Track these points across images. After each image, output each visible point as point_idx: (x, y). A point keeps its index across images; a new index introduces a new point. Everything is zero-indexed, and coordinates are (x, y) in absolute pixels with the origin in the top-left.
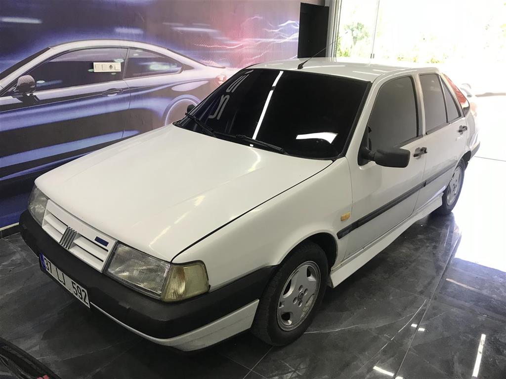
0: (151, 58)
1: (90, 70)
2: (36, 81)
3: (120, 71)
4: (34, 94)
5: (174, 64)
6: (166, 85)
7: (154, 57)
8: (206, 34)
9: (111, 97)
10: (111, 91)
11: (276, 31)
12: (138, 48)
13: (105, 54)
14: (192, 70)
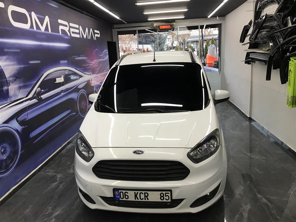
0: (70, 74)
1: (55, 82)
2: (41, 90)
3: (63, 81)
4: (41, 97)
5: (77, 76)
6: (76, 86)
7: (71, 73)
8: (84, 59)
9: (62, 94)
10: (62, 91)
11: (102, 55)
12: (67, 70)
13: (59, 74)
14: (82, 77)
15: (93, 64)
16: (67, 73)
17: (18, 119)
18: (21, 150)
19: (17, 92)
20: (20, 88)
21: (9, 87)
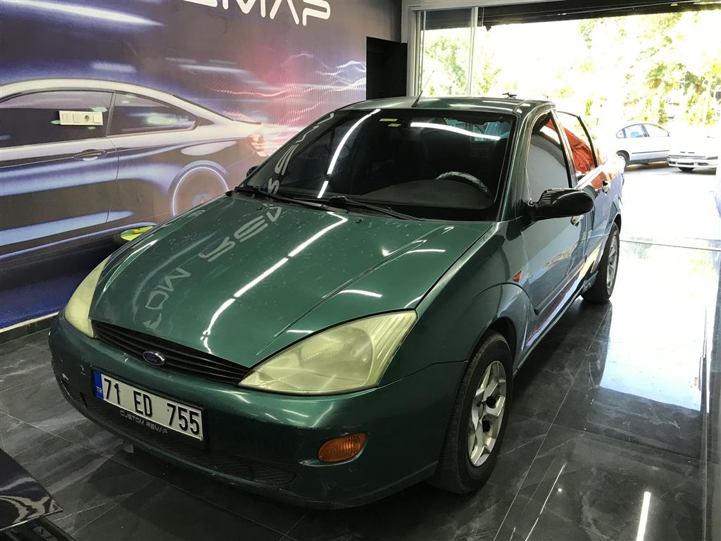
0: (148, 108)
1: (55, 122)
3: (102, 124)
5: (183, 117)
6: (172, 146)
7: (153, 106)
8: (229, 76)
10: (89, 153)
11: (334, 74)
12: (128, 93)
13: (78, 100)
14: (210, 126)
15: (276, 94)
16: (125, 103)
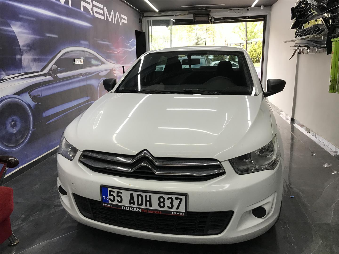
0: (91, 57)
1: (74, 63)
2: (58, 68)
3: (83, 63)
4: (58, 75)
5: (99, 61)
6: (97, 72)
7: (93, 57)
8: (107, 45)
9: (81, 77)
10: (81, 75)
11: (129, 44)
12: (87, 52)
13: (78, 54)
14: (104, 64)
15: (118, 52)
16: (87, 55)
17: (31, 93)
18: (33, 128)
19: (31, 64)
20: (35, 60)
21: (23, 57)
